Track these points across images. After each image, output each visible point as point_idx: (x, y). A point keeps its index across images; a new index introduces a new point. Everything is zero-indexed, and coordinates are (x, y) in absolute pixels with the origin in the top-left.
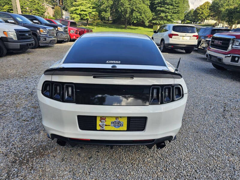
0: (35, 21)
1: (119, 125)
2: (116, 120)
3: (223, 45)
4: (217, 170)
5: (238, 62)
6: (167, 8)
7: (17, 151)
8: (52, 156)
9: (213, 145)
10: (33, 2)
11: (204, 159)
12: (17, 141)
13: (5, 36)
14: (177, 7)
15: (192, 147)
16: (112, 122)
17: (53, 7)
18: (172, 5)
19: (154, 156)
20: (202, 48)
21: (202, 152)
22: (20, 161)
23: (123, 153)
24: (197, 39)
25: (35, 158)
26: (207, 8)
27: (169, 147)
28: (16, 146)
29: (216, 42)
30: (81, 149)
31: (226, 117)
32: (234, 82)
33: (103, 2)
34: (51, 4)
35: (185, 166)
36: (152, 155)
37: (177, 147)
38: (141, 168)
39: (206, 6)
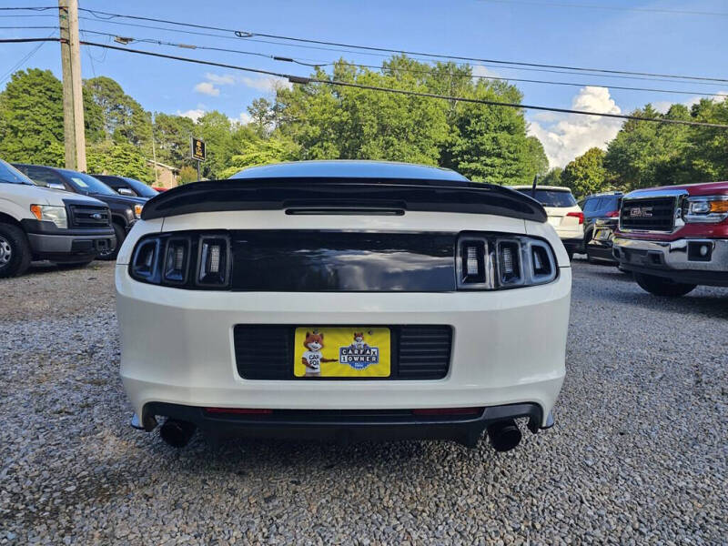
0: (122, 191)
1: (365, 358)
2: (355, 343)
3: (656, 218)
4: (709, 526)
5: (709, 260)
6: (486, 165)
7: (22, 489)
8: (139, 498)
9: (680, 463)
10: (123, 156)
11: (657, 499)
12: (26, 461)
13: (34, 218)
14: (514, 160)
15: (612, 469)
16: (342, 349)
17: (176, 169)
18: (499, 156)
19: (487, 491)
20: (600, 244)
21: (647, 479)
22: (31, 512)
23: (381, 484)
24: (580, 223)
25: (83, 505)
26: (598, 165)
27: (534, 470)
28: (21, 474)
29: (636, 212)
30: (238, 478)
31: (708, 396)
32: (711, 320)
33: (314, 154)
34: (170, 163)
35: (596, 517)
36: (479, 489)
37: (562, 470)
38: (447, 524)
39: (594, 160)
